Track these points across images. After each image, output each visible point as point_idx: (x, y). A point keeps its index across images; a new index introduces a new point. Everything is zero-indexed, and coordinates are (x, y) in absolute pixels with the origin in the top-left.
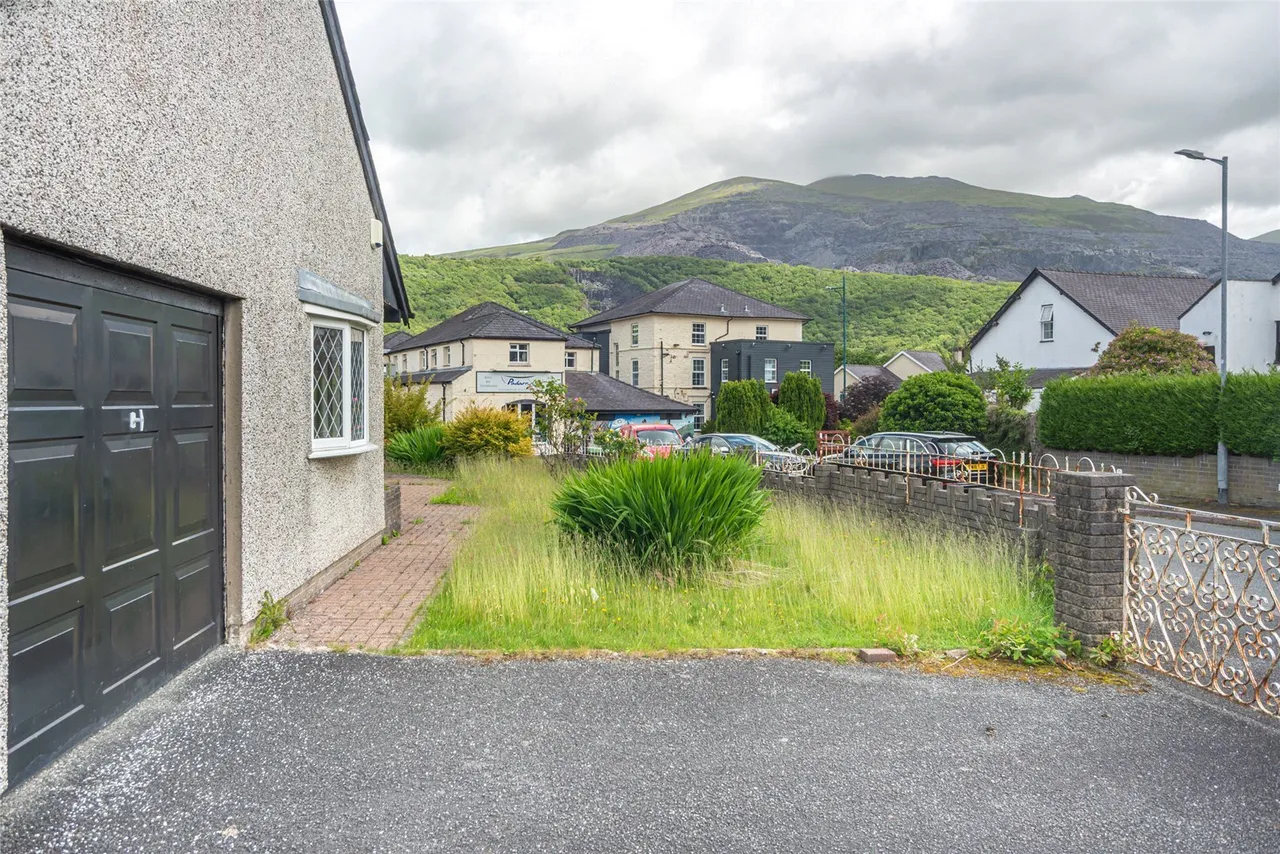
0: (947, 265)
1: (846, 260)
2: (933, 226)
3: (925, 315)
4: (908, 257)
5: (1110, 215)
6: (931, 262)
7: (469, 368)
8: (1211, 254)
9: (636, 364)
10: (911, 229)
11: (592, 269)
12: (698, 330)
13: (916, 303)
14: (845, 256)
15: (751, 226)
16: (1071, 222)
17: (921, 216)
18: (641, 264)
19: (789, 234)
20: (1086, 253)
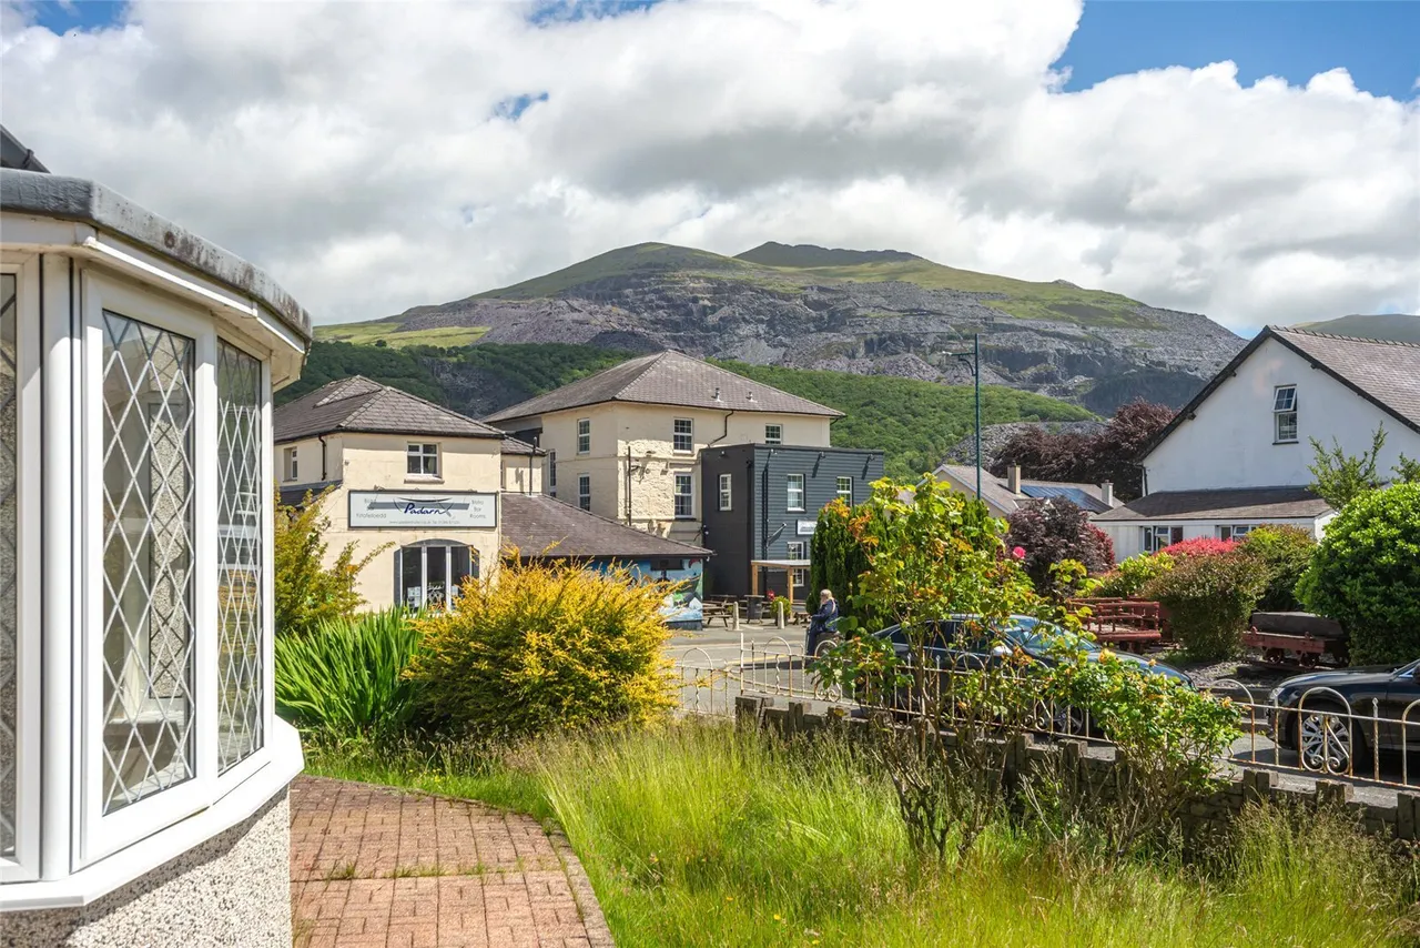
0: (911, 363)
1: (785, 355)
2: (892, 314)
3: (886, 426)
4: (862, 351)
5: (1099, 305)
6: (892, 358)
7: (338, 483)
8: (1212, 356)
9: (585, 481)
10: (865, 316)
11: (455, 360)
12: (683, 430)
13: (875, 411)
14: (784, 349)
15: (663, 308)
16: (1055, 313)
17: (878, 300)
18: (522, 354)
19: (712, 319)
20: (1073, 351)
